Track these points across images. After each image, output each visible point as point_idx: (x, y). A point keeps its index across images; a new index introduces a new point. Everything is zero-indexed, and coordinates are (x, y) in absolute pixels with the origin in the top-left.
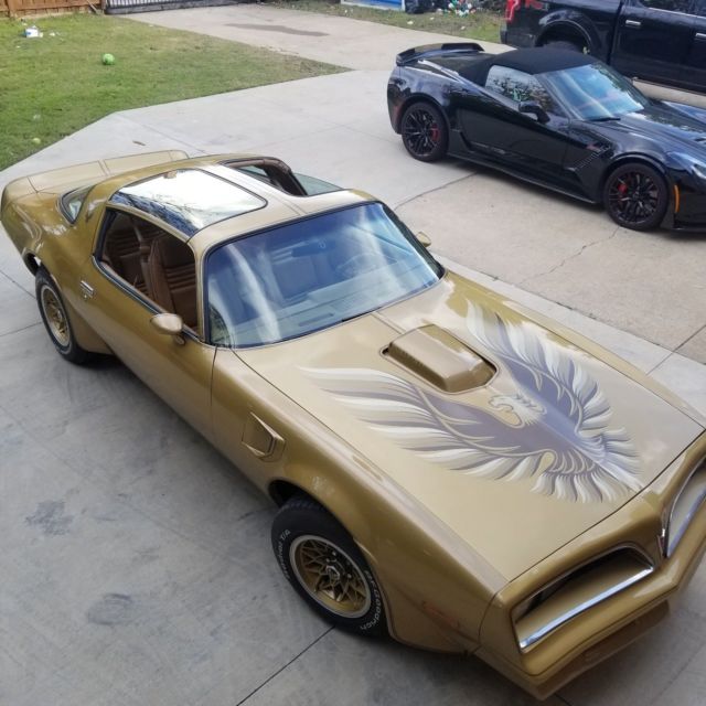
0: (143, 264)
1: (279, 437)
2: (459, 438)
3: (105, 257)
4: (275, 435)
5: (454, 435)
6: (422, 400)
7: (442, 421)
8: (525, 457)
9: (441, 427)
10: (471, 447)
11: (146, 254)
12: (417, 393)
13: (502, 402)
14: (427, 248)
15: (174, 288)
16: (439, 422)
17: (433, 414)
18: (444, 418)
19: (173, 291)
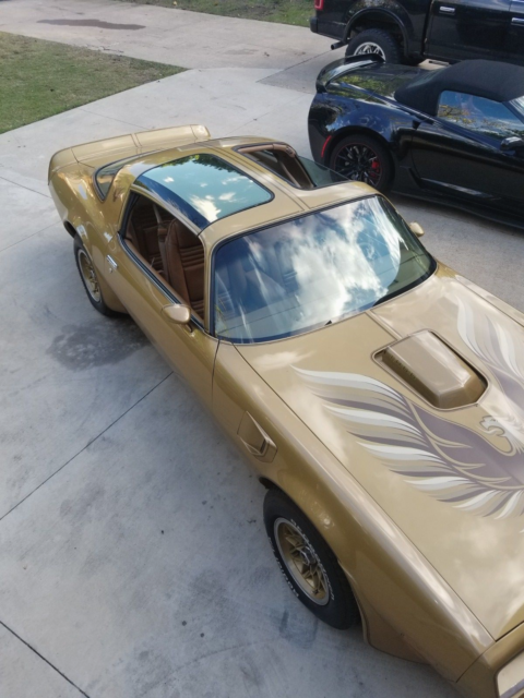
0: (161, 244)
1: (272, 442)
2: (449, 464)
3: (128, 235)
4: (268, 439)
5: (443, 459)
6: (412, 415)
7: (433, 442)
8: (515, 491)
9: (430, 449)
10: (460, 474)
11: (163, 236)
12: (408, 407)
13: (493, 424)
14: (420, 239)
15: (187, 266)
16: (429, 443)
17: (423, 433)
18: (435, 440)
19: (186, 269)
